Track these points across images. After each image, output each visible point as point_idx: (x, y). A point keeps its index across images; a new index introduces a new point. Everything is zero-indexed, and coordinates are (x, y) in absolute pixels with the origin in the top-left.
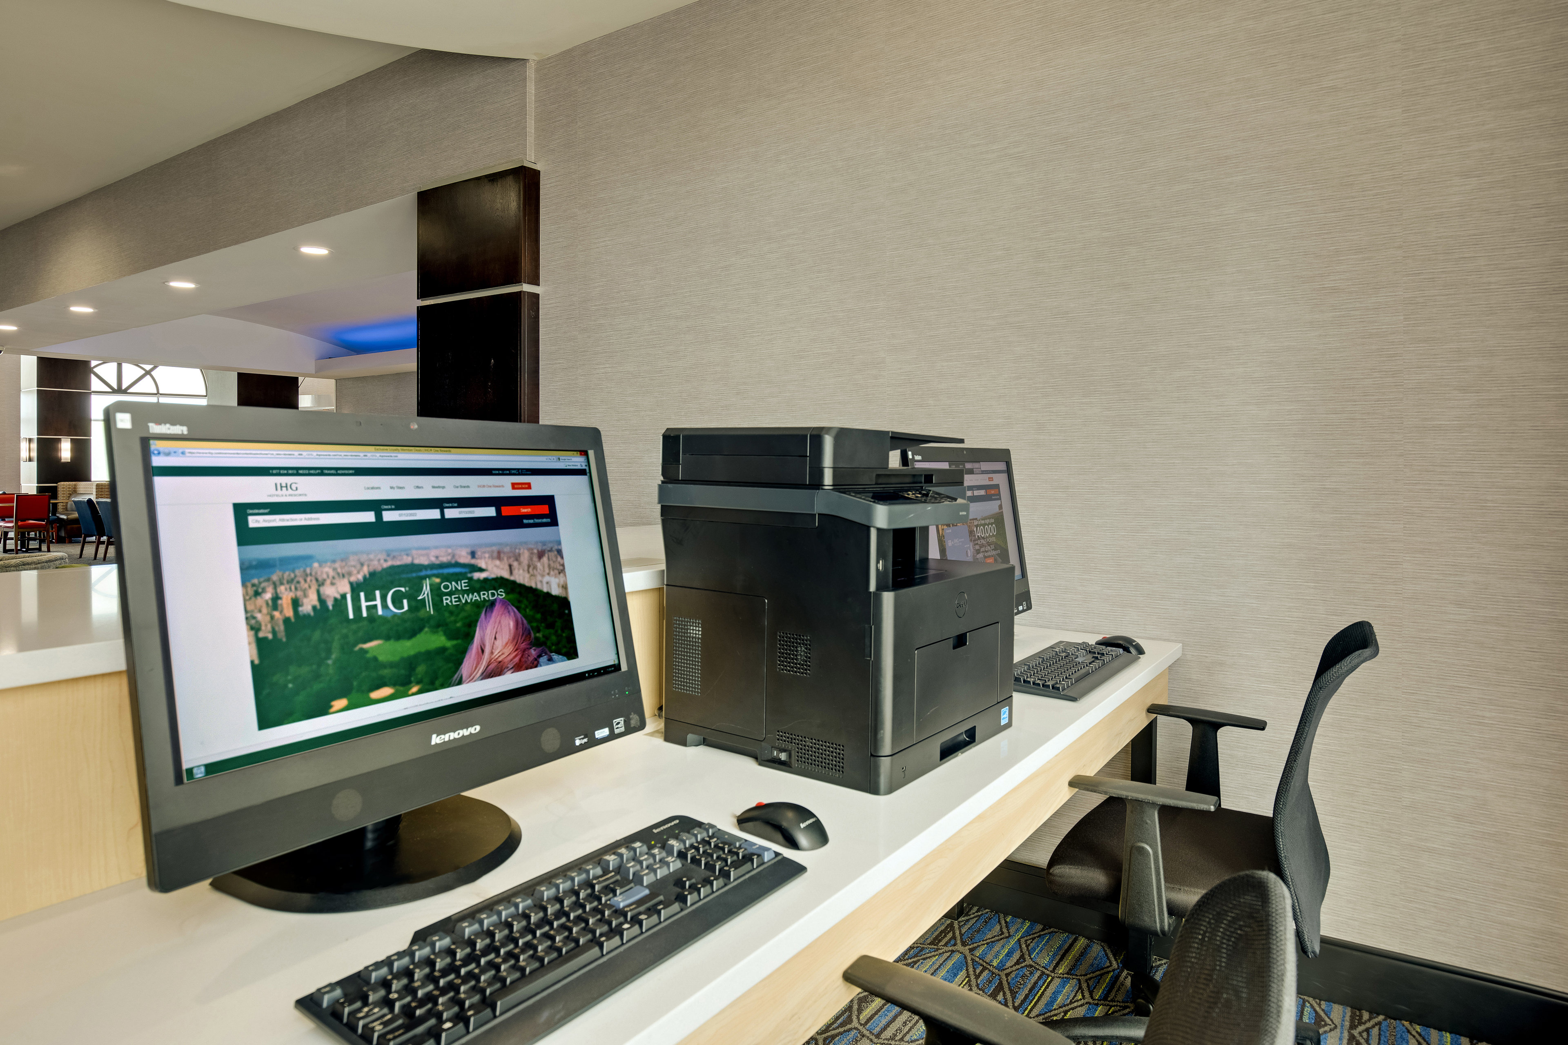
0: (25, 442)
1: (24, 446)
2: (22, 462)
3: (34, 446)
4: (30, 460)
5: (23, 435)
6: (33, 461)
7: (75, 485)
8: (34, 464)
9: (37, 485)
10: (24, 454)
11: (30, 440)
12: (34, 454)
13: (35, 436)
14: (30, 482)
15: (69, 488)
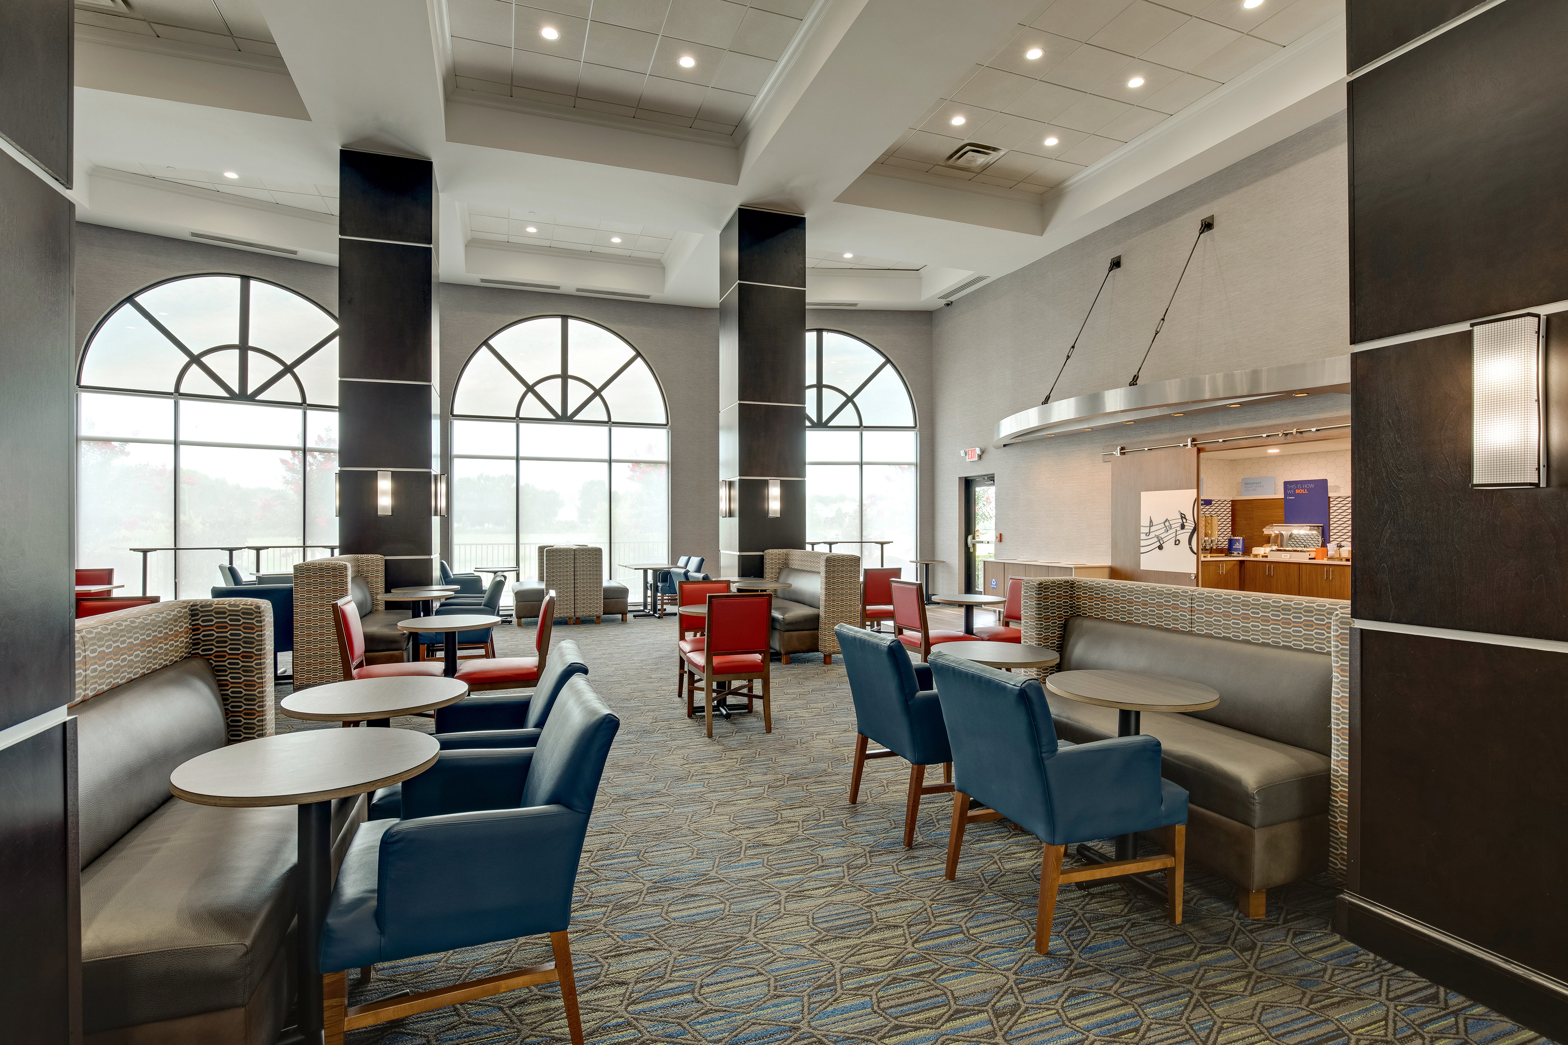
0: (724, 489)
1: (723, 492)
2: (720, 517)
3: (735, 492)
4: (731, 514)
5: (722, 477)
6: (733, 516)
7: (787, 555)
8: (735, 521)
9: (738, 553)
10: (723, 506)
11: (730, 484)
12: (735, 506)
13: (736, 478)
14: (731, 549)
15: (779, 559)
